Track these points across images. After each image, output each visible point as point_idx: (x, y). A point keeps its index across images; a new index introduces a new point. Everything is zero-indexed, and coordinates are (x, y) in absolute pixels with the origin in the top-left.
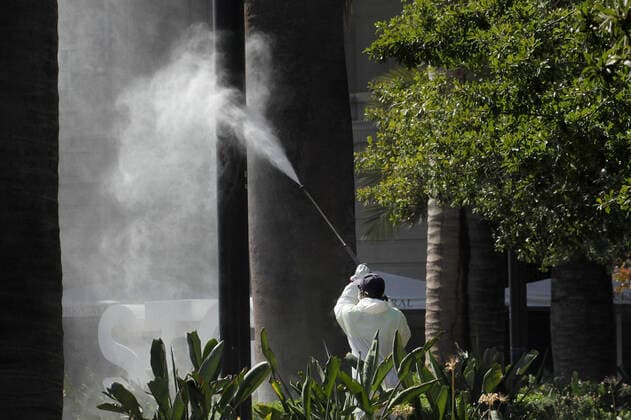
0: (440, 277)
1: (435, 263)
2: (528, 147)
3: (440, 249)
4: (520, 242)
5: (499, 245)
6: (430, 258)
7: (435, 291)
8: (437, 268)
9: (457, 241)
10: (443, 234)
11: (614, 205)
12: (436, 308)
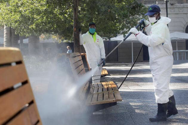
0: (6, 39)
1: (6, 36)
2: (16, 19)
3: (6, 34)
4: (20, 33)
5: (16, 33)
6: (5, 35)
7: (5, 41)
8: (6, 37)
9: (9, 32)
10: (7, 31)
11: (32, 27)
12: (6, 44)
